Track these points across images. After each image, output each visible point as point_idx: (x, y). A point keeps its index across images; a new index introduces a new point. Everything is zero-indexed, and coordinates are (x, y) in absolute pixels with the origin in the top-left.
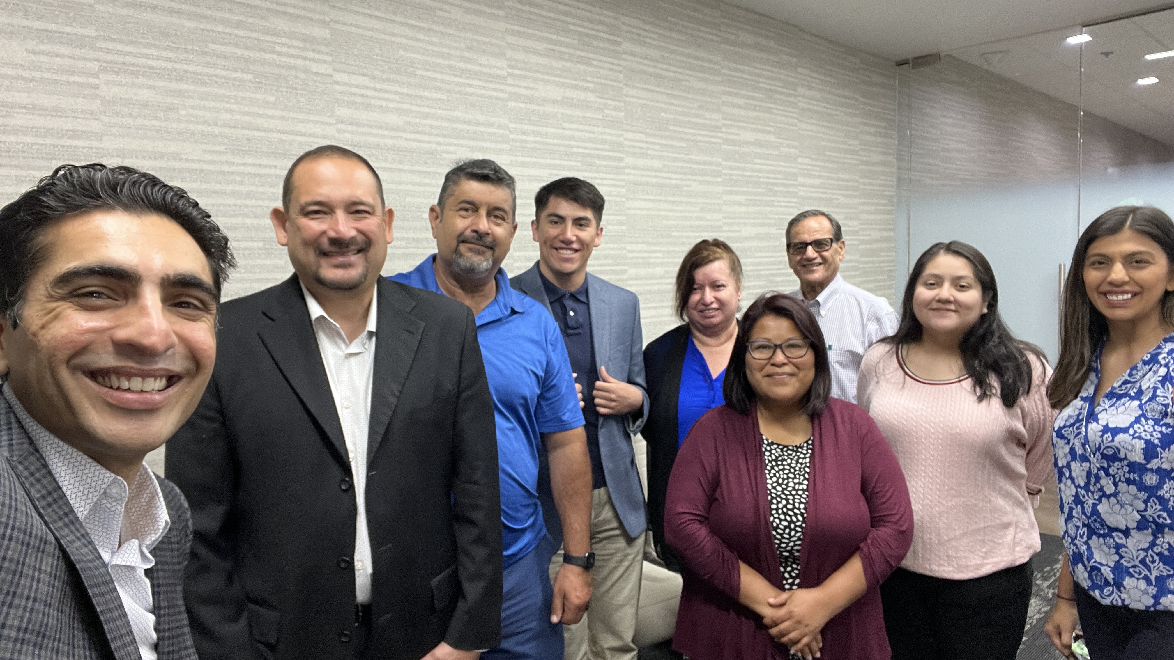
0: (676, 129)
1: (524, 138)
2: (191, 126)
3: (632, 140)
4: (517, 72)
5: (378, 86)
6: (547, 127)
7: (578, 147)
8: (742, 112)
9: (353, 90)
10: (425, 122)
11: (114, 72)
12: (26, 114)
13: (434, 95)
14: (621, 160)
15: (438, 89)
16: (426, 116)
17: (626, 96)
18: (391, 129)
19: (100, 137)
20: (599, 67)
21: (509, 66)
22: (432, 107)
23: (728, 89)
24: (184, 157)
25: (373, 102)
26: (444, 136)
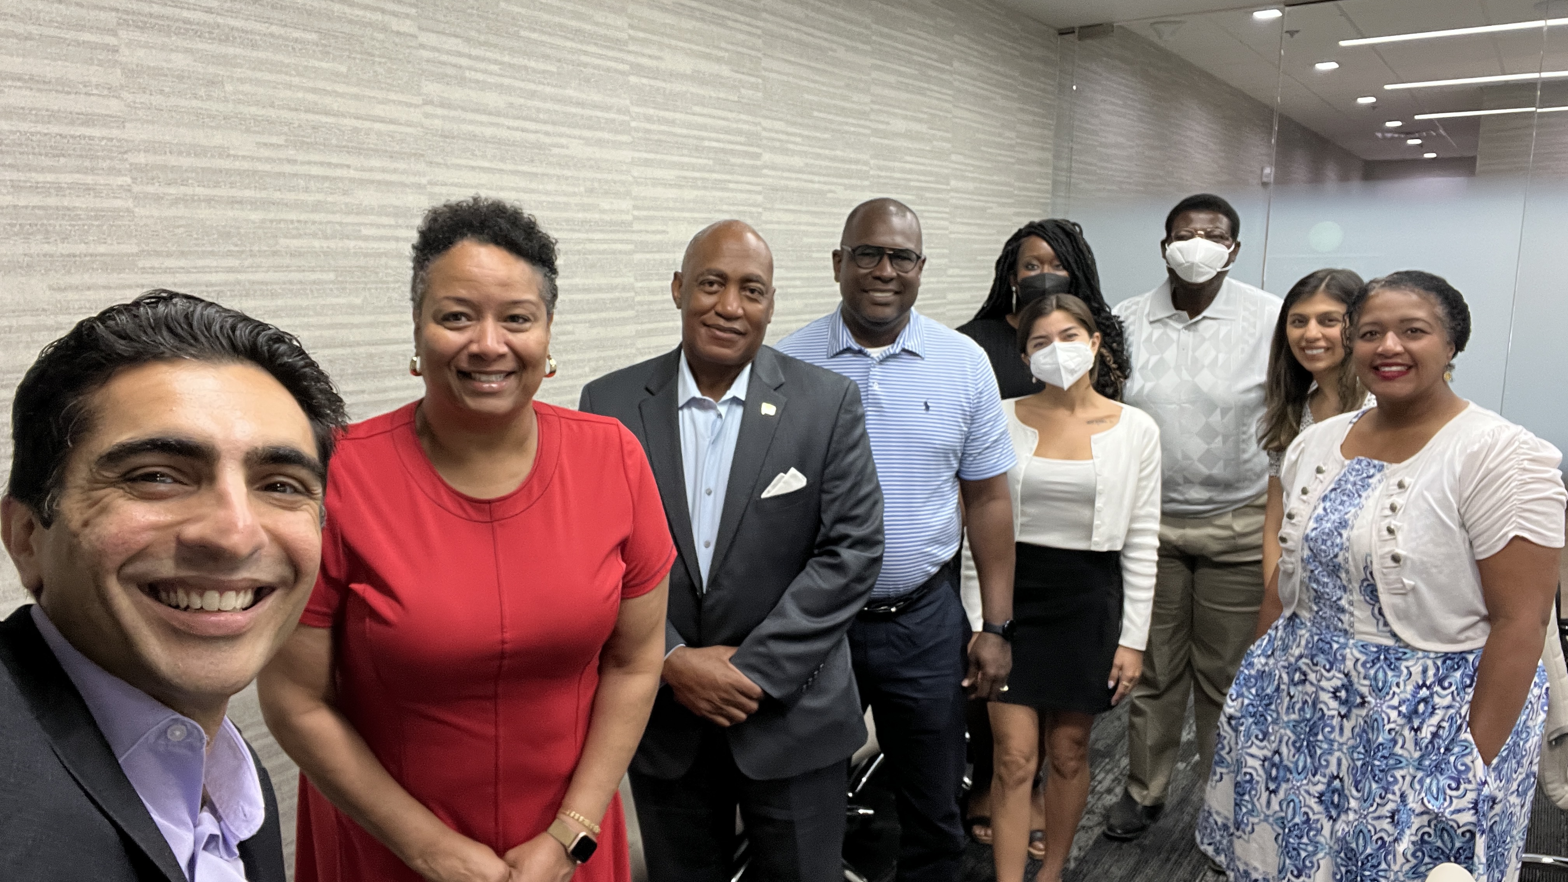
0: (821, 115)
1: (648, 126)
2: (241, 108)
3: (770, 130)
4: (641, 35)
5: (474, 52)
6: (674, 111)
7: (710, 139)
8: (893, 93)
9: (444, 58)
10: (530, 103)
11: (137, 27)
12: (20, 88)
13: (541, 66)
14: (757, 156)
15: (546, 57)
16: (533, 95)
17: (765, 69)
18: (490, 114)
19: (121, 122)
20: (735, 29)
21: (631, 26)
22: (540, 83)
23: (879, 62)
24: (232, 152)
25: (467, 74)
26: (554, 123)
